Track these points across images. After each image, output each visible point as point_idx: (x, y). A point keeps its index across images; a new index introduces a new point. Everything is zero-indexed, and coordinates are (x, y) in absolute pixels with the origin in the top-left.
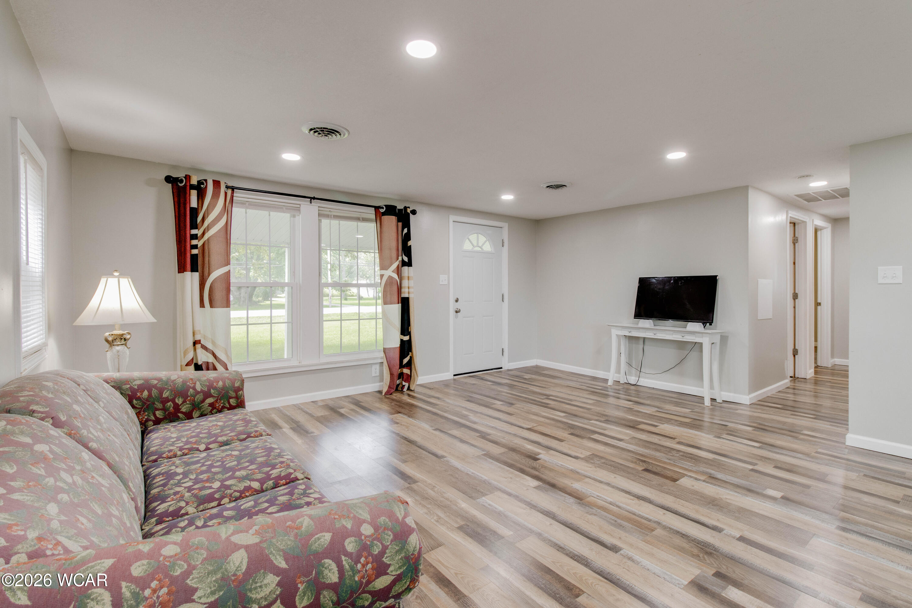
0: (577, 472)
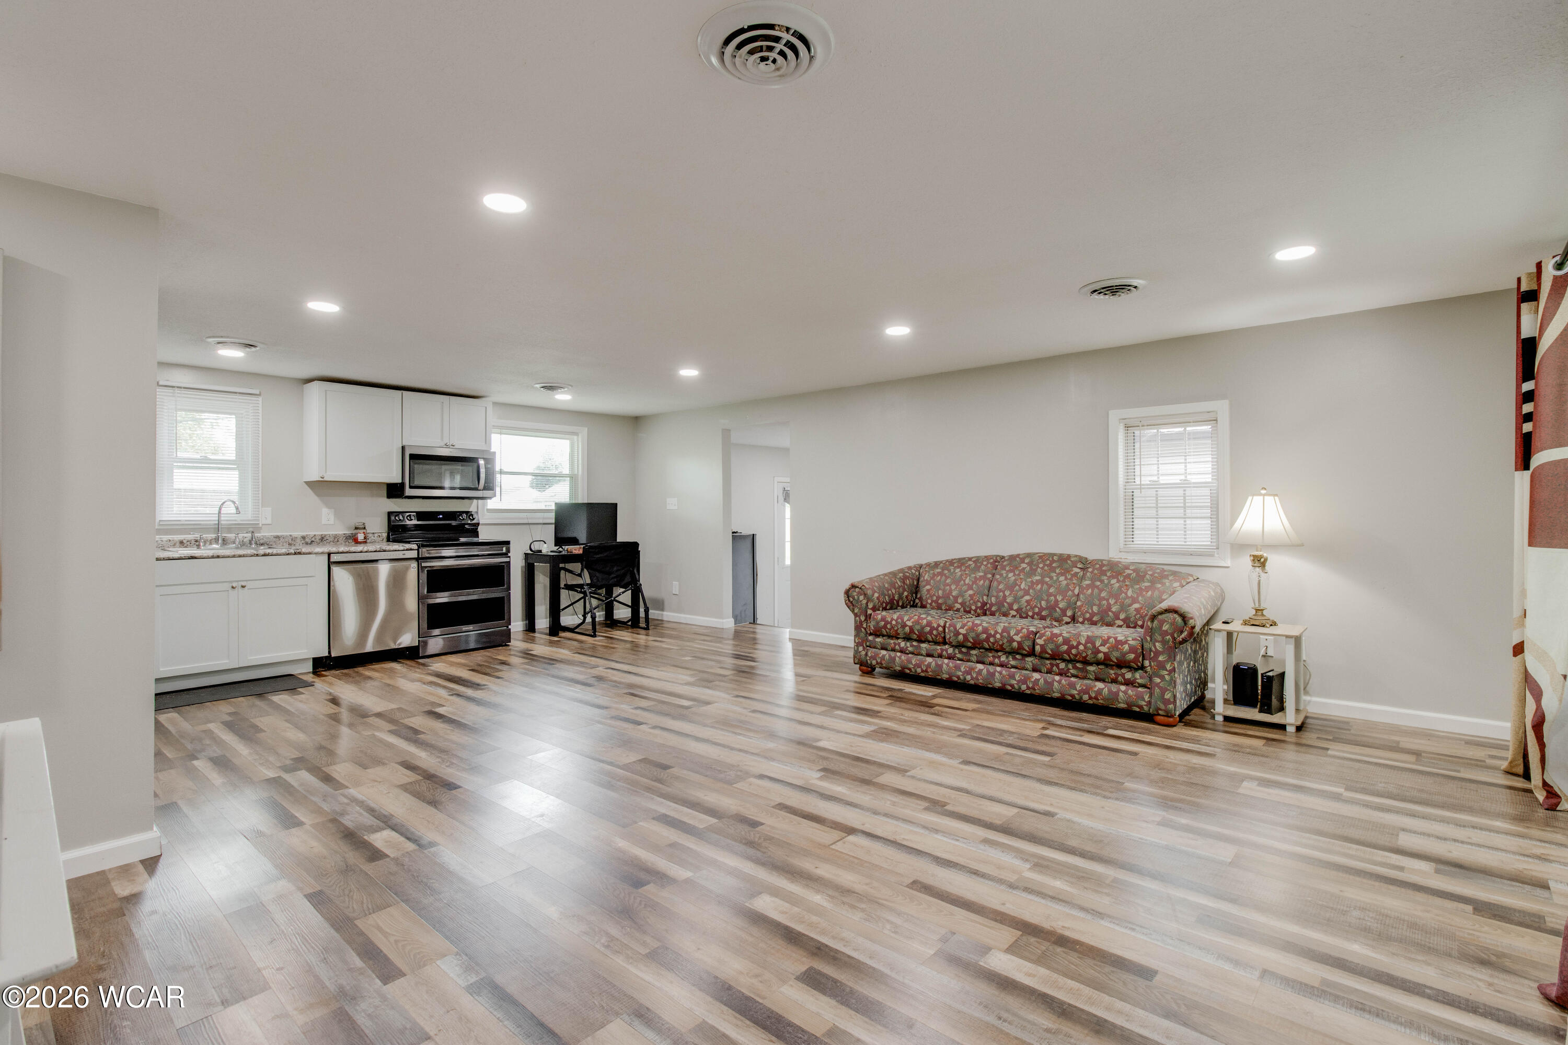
0: (767, 758)
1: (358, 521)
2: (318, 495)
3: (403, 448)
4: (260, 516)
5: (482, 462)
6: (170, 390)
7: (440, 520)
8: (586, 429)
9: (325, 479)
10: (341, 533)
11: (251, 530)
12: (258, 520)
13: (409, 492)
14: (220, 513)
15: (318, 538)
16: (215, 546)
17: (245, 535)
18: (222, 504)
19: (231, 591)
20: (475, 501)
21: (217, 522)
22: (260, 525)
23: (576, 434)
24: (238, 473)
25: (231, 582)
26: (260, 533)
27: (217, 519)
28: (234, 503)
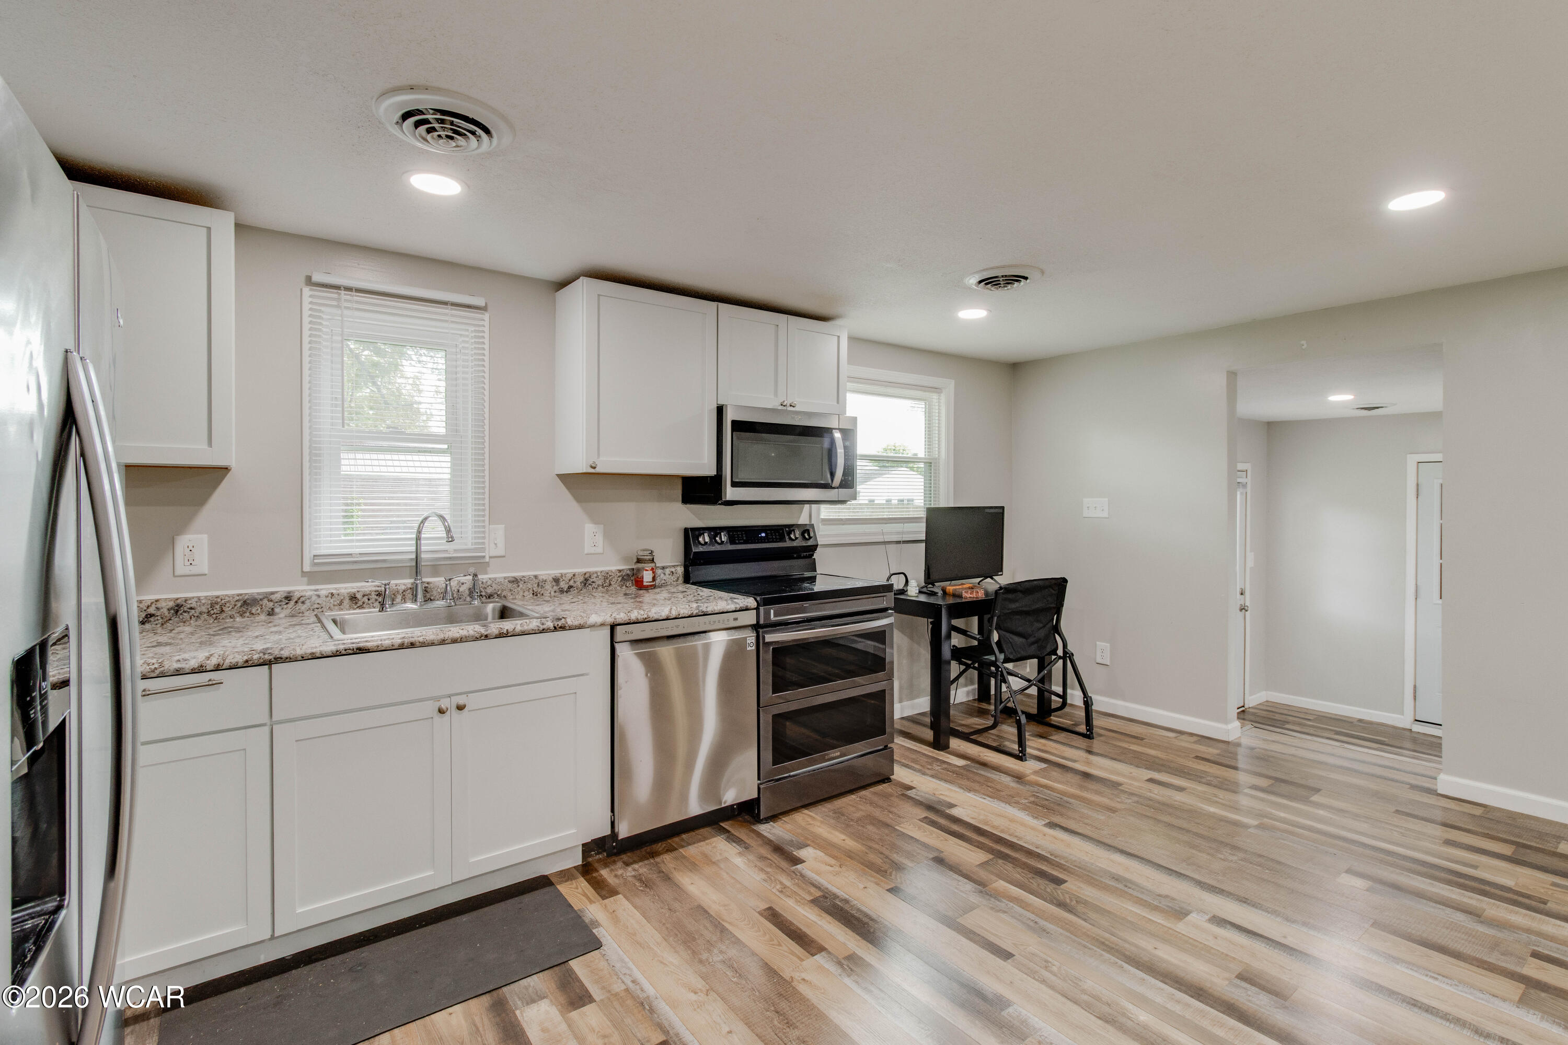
1: (639, 546)
2: (578, 499)
3: (720, 410)
4: (486, 541)
5: (837, 435)
6: (332, 294)
7: (762, 540)
8: (952, 383)
9: (598, 470)
10: (614, 568)
11: (472, 570)
12: (483, 550)
13: (730, 493)
14: (418, 539)
15: (580, 579)
16: (410, 606)
17: (463, 579)
18: (423, 522)
19: (438, 718)
20: (807, 506)
21: (414, 556)
22: (487, 559)
23: (936, 390)
24: (448, 459)
25: (437, 699)
26: (486, 573)
27: (414, 549)
28: (442, 518)
